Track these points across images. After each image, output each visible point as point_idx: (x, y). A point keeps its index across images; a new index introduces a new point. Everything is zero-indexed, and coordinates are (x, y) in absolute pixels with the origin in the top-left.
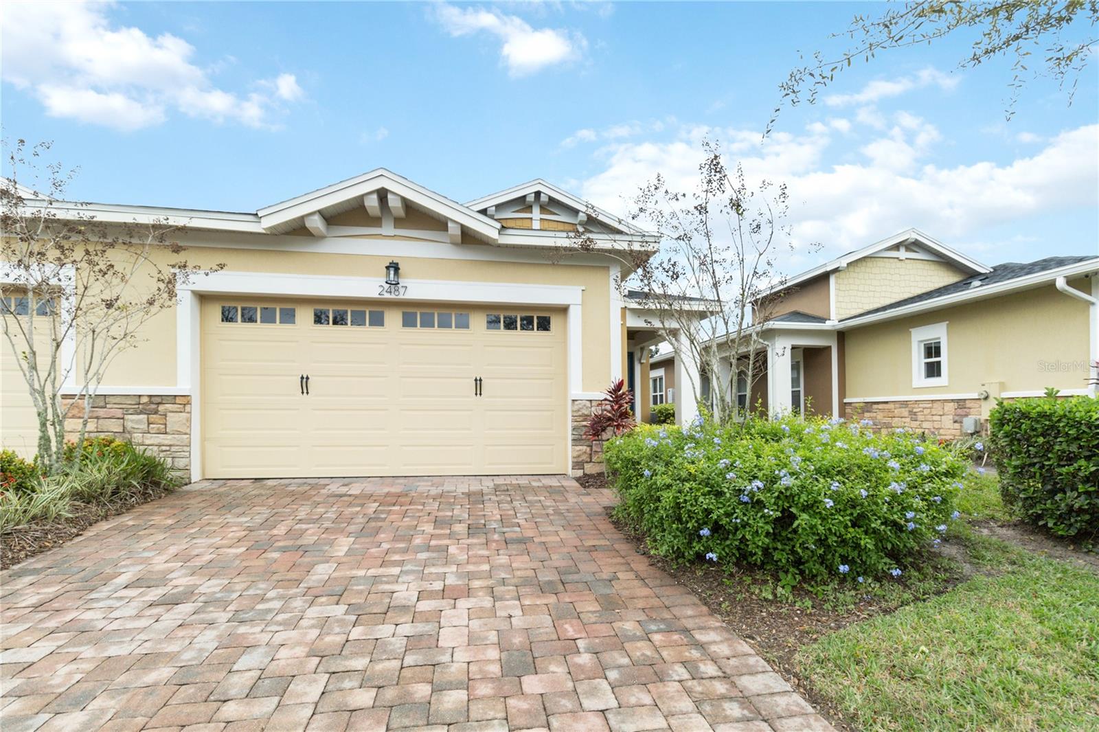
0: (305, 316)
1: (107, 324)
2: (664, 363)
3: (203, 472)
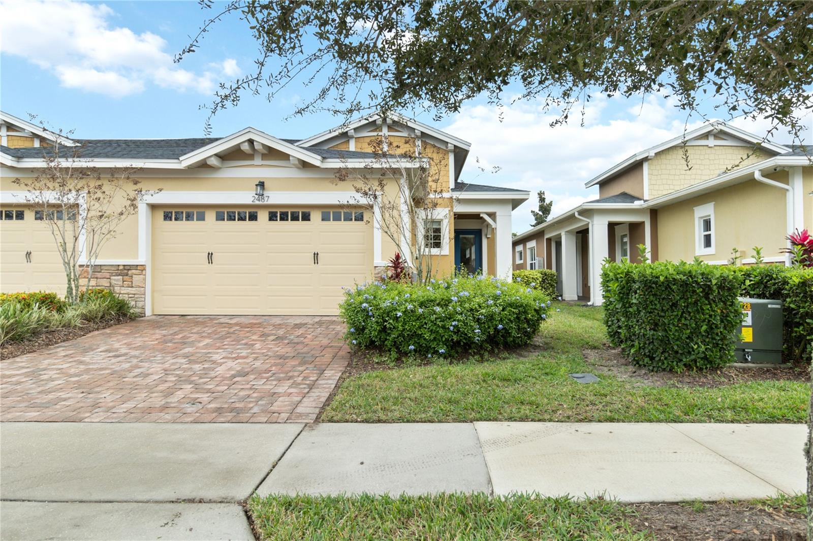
0: (211, 216)
1: (101, 226)
2: (536, 236)
3: (153, 311)
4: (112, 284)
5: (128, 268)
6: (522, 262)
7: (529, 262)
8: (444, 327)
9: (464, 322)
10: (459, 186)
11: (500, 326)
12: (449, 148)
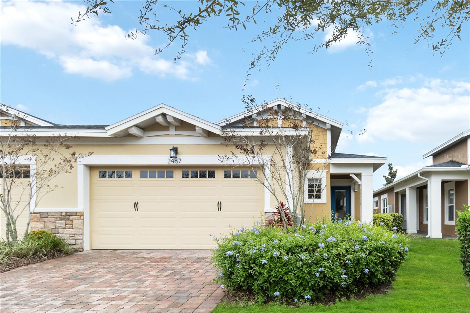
0: (137, 174)
2: (388, 191)
3: (91, 246)
4: (57, 226)
5: (70, 214)
6: (378, 208)
7: (382, 208)
8: (310, 273)
9: (330, 268)
10: (334, 155)
11: (367, 271)
12: (327, 127)
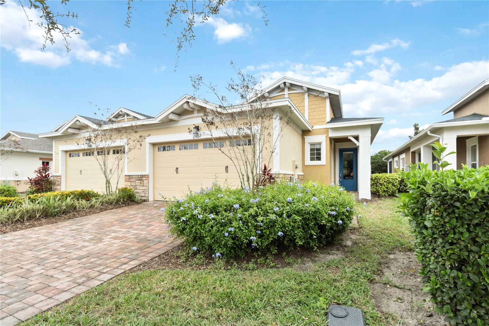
0: (177, 147)
2: (405, 150)
3: (153, 198)
4: (136, 185)
5: (142, 176)
6: (397, 167)
7: (401, 167)
12: (325, 96)
